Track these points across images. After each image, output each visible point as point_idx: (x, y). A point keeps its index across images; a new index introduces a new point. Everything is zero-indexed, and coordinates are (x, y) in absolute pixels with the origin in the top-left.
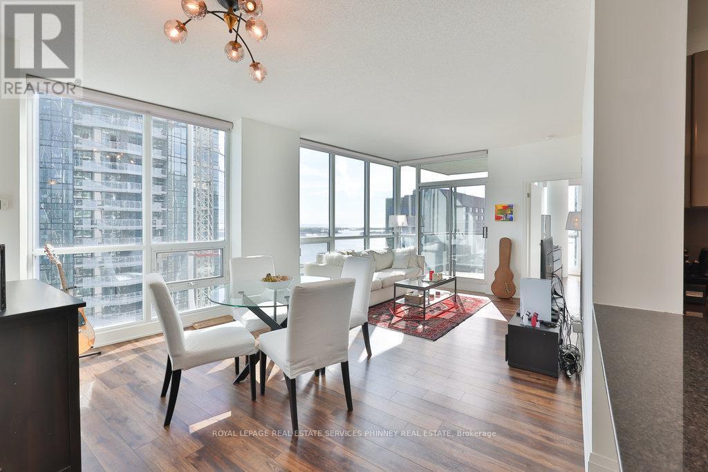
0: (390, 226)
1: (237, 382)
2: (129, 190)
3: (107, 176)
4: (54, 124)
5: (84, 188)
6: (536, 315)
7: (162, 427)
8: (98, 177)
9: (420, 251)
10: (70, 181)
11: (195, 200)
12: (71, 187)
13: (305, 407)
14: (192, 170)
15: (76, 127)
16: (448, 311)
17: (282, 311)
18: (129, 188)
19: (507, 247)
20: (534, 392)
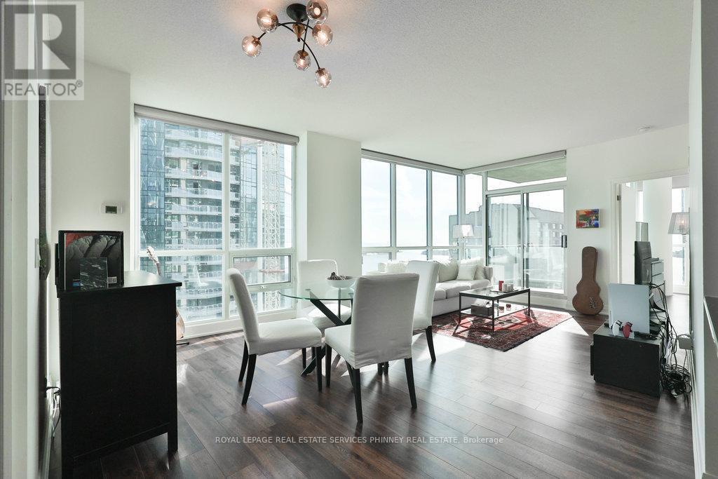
0: (455, 236)
1: (304, 375)
2: (208, 213)
3: (190, 201)
4: (150, 158)
5: (173, 212)
6: (629, 325)
7: (240, 405)
8: (183, 202)
9: (487, 263)
10: (162, 206)
11: (263, 221)
12: (162, 210)
13: (369, 401)
14: (261, 194)
15: (167, 159)
16: (520, 324)
17: (346, 310)
18: (209, 211)
19: (591, 258)
20: (628, 409)
